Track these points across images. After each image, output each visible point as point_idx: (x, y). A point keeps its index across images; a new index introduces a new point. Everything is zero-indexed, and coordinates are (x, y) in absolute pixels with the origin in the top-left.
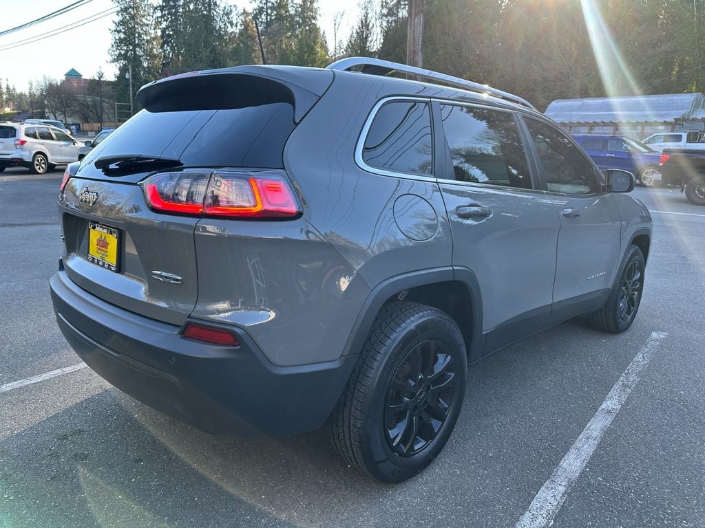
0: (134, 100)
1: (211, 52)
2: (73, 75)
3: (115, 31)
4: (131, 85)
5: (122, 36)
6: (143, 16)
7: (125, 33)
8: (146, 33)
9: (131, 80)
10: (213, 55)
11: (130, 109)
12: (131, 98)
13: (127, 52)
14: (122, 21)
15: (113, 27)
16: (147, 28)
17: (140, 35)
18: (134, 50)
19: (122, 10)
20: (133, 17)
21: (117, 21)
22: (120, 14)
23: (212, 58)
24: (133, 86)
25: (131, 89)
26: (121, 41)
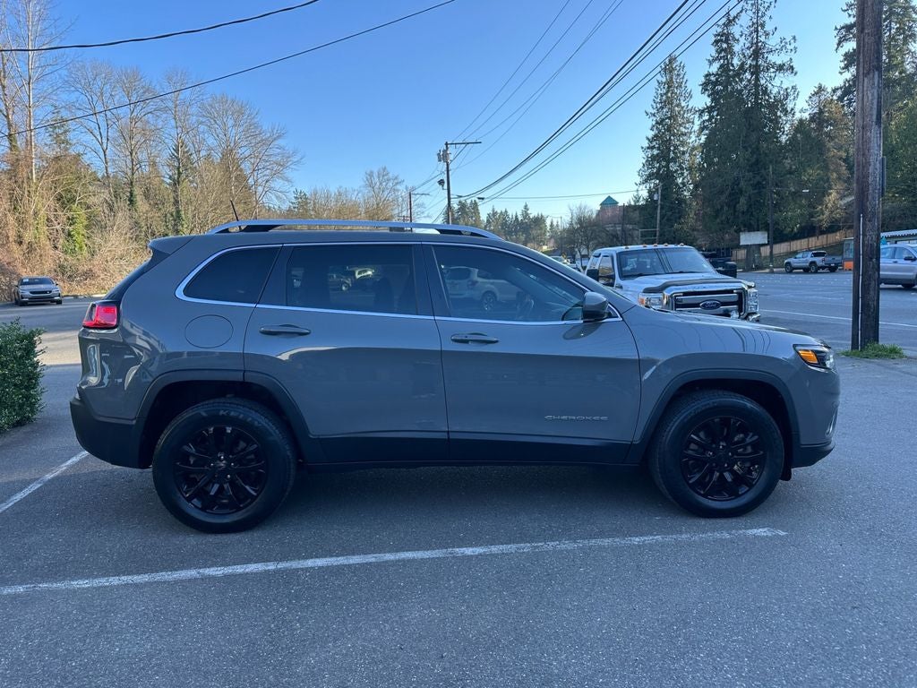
0: (661, 224)
1: (753, 153)
2: (609, 203)
3: (648, 148)
4: (659, 207)
5: (655, 152)
6: (680, 125)
7: (659, 149)
8: (683, 143)
9: (659, 202)
10: (755, 156)
11: (655, 236)
12: (658, 222)
13: (659, 169)
14: (656, 136)
15: (646, 144)
16: (685, 138)
17: (676, 147)
18: (667, 166)
19: (657, 123)
20: (669, 130)
21: (650, 137)
22: (655, 129)
23: (753, 160)
24: (662, 208)
25: (659, 211)
26: (654, 158)
